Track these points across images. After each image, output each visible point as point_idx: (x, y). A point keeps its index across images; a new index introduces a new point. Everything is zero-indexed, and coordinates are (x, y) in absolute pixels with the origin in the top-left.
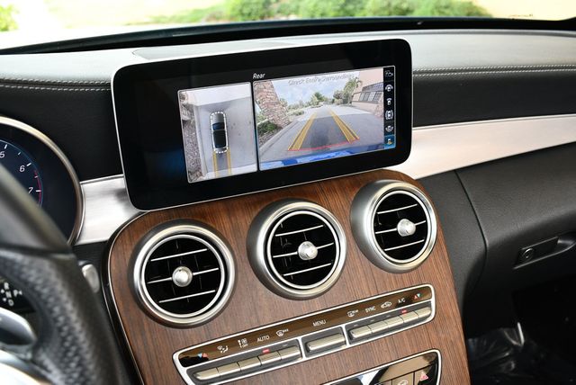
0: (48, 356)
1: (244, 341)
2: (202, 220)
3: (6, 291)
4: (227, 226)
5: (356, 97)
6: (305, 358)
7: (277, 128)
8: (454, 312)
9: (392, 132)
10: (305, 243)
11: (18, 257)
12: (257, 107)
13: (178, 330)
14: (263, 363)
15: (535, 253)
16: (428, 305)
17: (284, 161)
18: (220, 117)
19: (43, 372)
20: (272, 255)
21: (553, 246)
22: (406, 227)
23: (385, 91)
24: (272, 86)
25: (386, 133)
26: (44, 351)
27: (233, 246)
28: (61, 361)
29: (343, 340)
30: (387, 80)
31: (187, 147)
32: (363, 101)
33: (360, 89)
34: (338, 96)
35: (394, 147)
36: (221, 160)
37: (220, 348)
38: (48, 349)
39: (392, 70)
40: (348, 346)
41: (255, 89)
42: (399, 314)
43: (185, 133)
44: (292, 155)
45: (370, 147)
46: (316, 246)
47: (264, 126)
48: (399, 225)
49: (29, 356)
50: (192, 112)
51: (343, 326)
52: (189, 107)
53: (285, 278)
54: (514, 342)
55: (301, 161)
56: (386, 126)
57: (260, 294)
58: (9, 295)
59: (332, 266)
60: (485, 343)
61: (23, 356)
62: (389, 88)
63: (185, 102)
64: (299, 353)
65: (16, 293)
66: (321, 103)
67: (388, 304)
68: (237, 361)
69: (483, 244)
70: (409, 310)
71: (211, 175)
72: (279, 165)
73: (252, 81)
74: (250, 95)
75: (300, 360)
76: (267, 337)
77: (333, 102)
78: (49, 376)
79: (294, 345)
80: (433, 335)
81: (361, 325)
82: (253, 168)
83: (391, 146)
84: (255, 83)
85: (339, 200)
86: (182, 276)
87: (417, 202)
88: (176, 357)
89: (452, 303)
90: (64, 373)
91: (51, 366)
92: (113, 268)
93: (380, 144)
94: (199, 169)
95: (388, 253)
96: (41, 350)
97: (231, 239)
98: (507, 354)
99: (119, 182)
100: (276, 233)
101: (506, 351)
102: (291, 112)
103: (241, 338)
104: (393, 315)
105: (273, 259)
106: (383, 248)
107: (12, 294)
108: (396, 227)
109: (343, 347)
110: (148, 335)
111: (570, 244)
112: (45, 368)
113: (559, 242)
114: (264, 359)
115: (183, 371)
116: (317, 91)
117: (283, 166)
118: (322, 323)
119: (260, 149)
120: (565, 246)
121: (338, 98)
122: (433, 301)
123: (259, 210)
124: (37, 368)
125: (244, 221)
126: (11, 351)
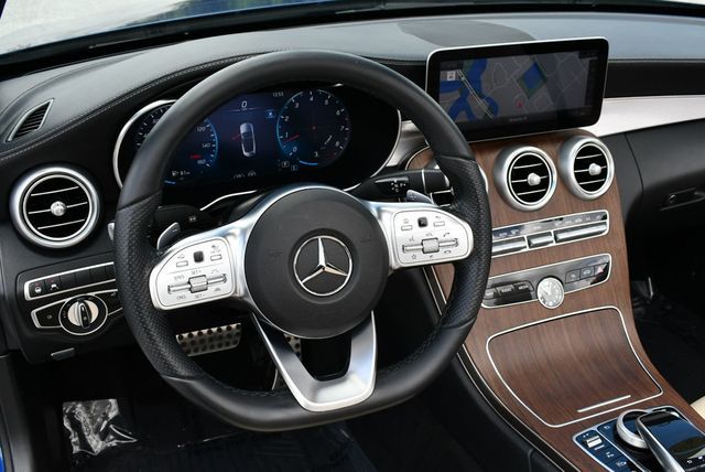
6: (528, 249)
8: (621, 230)
10: (533, 174)
15: (679, 199)
16: (605, 224)
20: (512, 180)
21: (690, 196)
22: (595, 169)
29: (551, 240)
40: (554, 244)
42: (587, 227)
46: (539, 176)
48: (590, 167)
51: (552, 231)
53: (519, 196)
54: (645, 294)
58: (396, 186)
59: (547, 191)
64: (524, 245)
69: (641, 187)
70: (594, 225)
75: (525, 250)
76: (506, 234)
79: (522, 240)
80: (607, 244)
81: (564, 231)
83: (587, 112)
87: (602, 153)
95: (582, 186)
98: (638, 304)
100: (514, 167)
101: (637, 301)
104: (582, 227)
105: (512, 183)
106: (579, 181)
107: (399, 185)
109: (551, 245)
113: (696, 193)
120: (699, 197)
122: (608, 221)
123: (500, 151)
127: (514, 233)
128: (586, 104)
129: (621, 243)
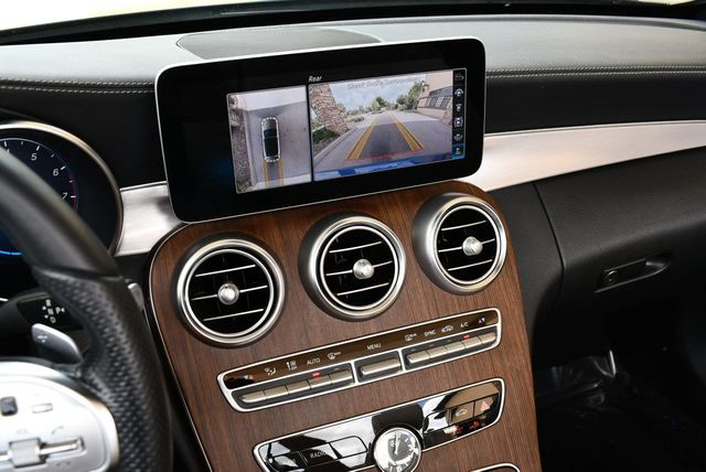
0: (97, 374)
1: (293, 363)
2: (251, 233)
3: (48, 308)
4: (278, 240)
5: (422, 103)
6: (357, 383)
7: (334, 135)
8: (522, 339)
9: (462, 141)
10: (361, 261)
11: (71, 279)
12: (312, 112)
13: (223, 351)
14: (313, 386)
15: (620, 276)
16: (494, 330)
17: (340, 171)
18: (272, 123)
19: (93, 391)
20: (325, 273)
21: (642, 269)
22: (472, 246)
23: (455, 96)
24: (329, 90)
25: (454, 141)
26: (94, 370)
27: (283, 261)
28: (111, 381)
29: (399, 365)
30: (457, 84)
31: (236, 154)
32: (430, 107)
33: (427, 94)
34: (401, 101)
35: (462, 157)
36: (273, 169)
37: (267, 370)
38: (97, 369)
39: (462, 73)
40: (404, 371)
41: (311, 92)
42: (461, 339)
43: (234, 140)
44: (349, 165)
45: (437, 157)
46: (372, 264)
47: (319, 133)
48: (465, 243)
49: (79, 374)
50: (242, 117)
51: (399, 350)
52: (238, 112)
53: (338, 297)
54: (605, 373)
55: (359, 171)
56: (454, 134)
57: (311, 313)
58: (51, 312)
59: (389, 287)
60: (571, 372)
61: (72, 375)
62: (459, 93)
63: (234, 107)
64: (351, 377)
65: (58, 310)
66: (383, 109)
67: (449, 328)
68: (285, 384)
69: (559, 265)
70: (472, 335)
71: (261, 185)
72: (336, 175)
73: (307, 84)
74: (304, 99)
75: (352, 385)
76: (317, 360)
77: (396, 107)
78: (99, 395)
79: (347, 368)
80: (498, 363)
81: (419, 350)
82: (307, 178)
83: (459, 156)
84: (310, 87)
85: (400, 214)
86: (228, 293)
87: (486, 218)
88: (221, 378)
89: (521, 330)
90: (114, 392)
91: (101, 385)
92: (155, 282)
93: (448, 154)
94: (248, 178)
95: (452, 273)
96: (91, 369)
97: (281, 254)
98: (596, 385)
99: (162, 190)
100: (329, 249)
101: (595, 382)
102: (349, 118)
103: (290, 359)
104: (454, 340)
105: (326, 277)
106: (446, 268)
107: (55, 311)
108: (461, 245)
109: (399, 373)
110: (191, 354)
111: (661, 267)
112: (95, 386)
113: (648, 264)
114: (313, 383)
115: (228, 393)
116: (378, 96)
117: (339, 176)
118: (377, 346)
119: (315, 158)
120: (655, 269)
121: (402, 103)
122: (499, 326)
123: (312, 223)
124: (88, 387)
125: (297, 236)
126: (60, 369)
127: (332, 358)
129: (522, 358)
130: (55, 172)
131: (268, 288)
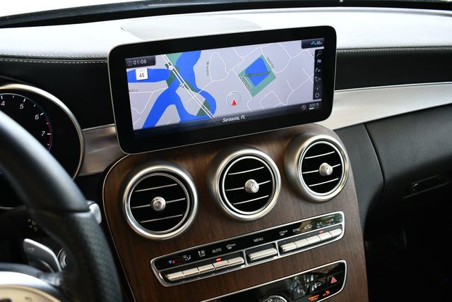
127: (230, 248)
128: (314, 98)
129: (359, 246)
130: (37, 117)
131: (186, 201)
